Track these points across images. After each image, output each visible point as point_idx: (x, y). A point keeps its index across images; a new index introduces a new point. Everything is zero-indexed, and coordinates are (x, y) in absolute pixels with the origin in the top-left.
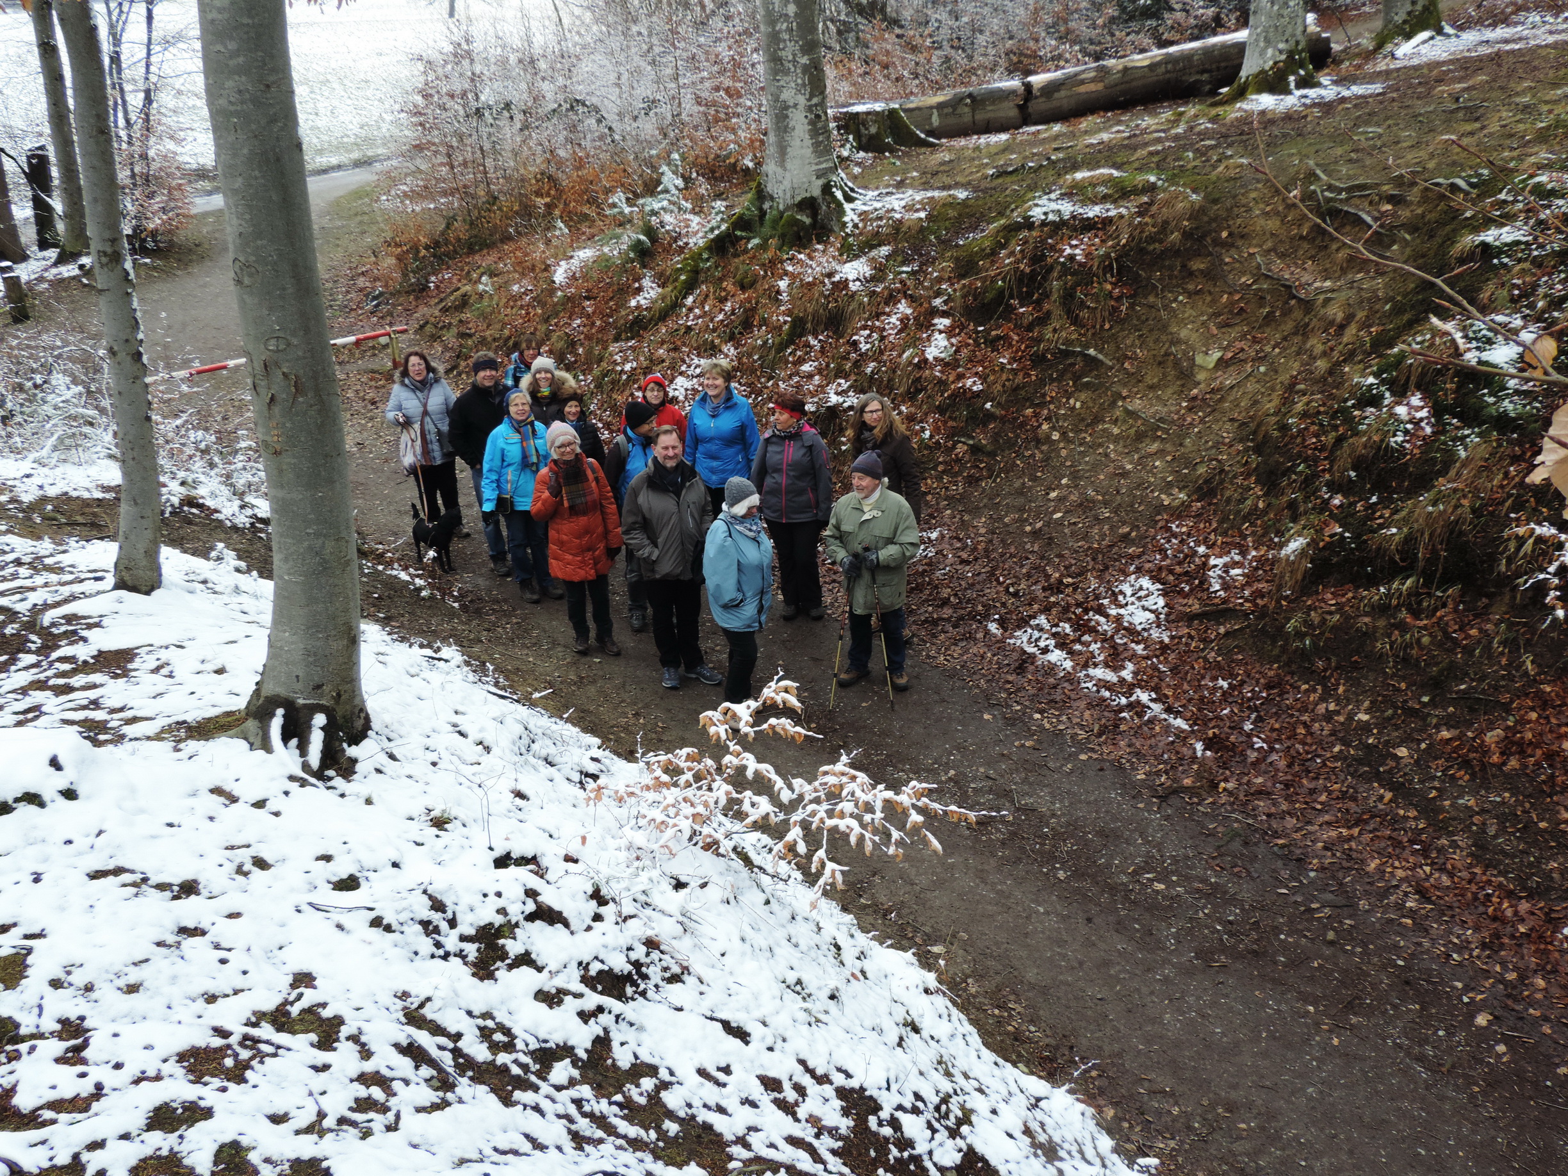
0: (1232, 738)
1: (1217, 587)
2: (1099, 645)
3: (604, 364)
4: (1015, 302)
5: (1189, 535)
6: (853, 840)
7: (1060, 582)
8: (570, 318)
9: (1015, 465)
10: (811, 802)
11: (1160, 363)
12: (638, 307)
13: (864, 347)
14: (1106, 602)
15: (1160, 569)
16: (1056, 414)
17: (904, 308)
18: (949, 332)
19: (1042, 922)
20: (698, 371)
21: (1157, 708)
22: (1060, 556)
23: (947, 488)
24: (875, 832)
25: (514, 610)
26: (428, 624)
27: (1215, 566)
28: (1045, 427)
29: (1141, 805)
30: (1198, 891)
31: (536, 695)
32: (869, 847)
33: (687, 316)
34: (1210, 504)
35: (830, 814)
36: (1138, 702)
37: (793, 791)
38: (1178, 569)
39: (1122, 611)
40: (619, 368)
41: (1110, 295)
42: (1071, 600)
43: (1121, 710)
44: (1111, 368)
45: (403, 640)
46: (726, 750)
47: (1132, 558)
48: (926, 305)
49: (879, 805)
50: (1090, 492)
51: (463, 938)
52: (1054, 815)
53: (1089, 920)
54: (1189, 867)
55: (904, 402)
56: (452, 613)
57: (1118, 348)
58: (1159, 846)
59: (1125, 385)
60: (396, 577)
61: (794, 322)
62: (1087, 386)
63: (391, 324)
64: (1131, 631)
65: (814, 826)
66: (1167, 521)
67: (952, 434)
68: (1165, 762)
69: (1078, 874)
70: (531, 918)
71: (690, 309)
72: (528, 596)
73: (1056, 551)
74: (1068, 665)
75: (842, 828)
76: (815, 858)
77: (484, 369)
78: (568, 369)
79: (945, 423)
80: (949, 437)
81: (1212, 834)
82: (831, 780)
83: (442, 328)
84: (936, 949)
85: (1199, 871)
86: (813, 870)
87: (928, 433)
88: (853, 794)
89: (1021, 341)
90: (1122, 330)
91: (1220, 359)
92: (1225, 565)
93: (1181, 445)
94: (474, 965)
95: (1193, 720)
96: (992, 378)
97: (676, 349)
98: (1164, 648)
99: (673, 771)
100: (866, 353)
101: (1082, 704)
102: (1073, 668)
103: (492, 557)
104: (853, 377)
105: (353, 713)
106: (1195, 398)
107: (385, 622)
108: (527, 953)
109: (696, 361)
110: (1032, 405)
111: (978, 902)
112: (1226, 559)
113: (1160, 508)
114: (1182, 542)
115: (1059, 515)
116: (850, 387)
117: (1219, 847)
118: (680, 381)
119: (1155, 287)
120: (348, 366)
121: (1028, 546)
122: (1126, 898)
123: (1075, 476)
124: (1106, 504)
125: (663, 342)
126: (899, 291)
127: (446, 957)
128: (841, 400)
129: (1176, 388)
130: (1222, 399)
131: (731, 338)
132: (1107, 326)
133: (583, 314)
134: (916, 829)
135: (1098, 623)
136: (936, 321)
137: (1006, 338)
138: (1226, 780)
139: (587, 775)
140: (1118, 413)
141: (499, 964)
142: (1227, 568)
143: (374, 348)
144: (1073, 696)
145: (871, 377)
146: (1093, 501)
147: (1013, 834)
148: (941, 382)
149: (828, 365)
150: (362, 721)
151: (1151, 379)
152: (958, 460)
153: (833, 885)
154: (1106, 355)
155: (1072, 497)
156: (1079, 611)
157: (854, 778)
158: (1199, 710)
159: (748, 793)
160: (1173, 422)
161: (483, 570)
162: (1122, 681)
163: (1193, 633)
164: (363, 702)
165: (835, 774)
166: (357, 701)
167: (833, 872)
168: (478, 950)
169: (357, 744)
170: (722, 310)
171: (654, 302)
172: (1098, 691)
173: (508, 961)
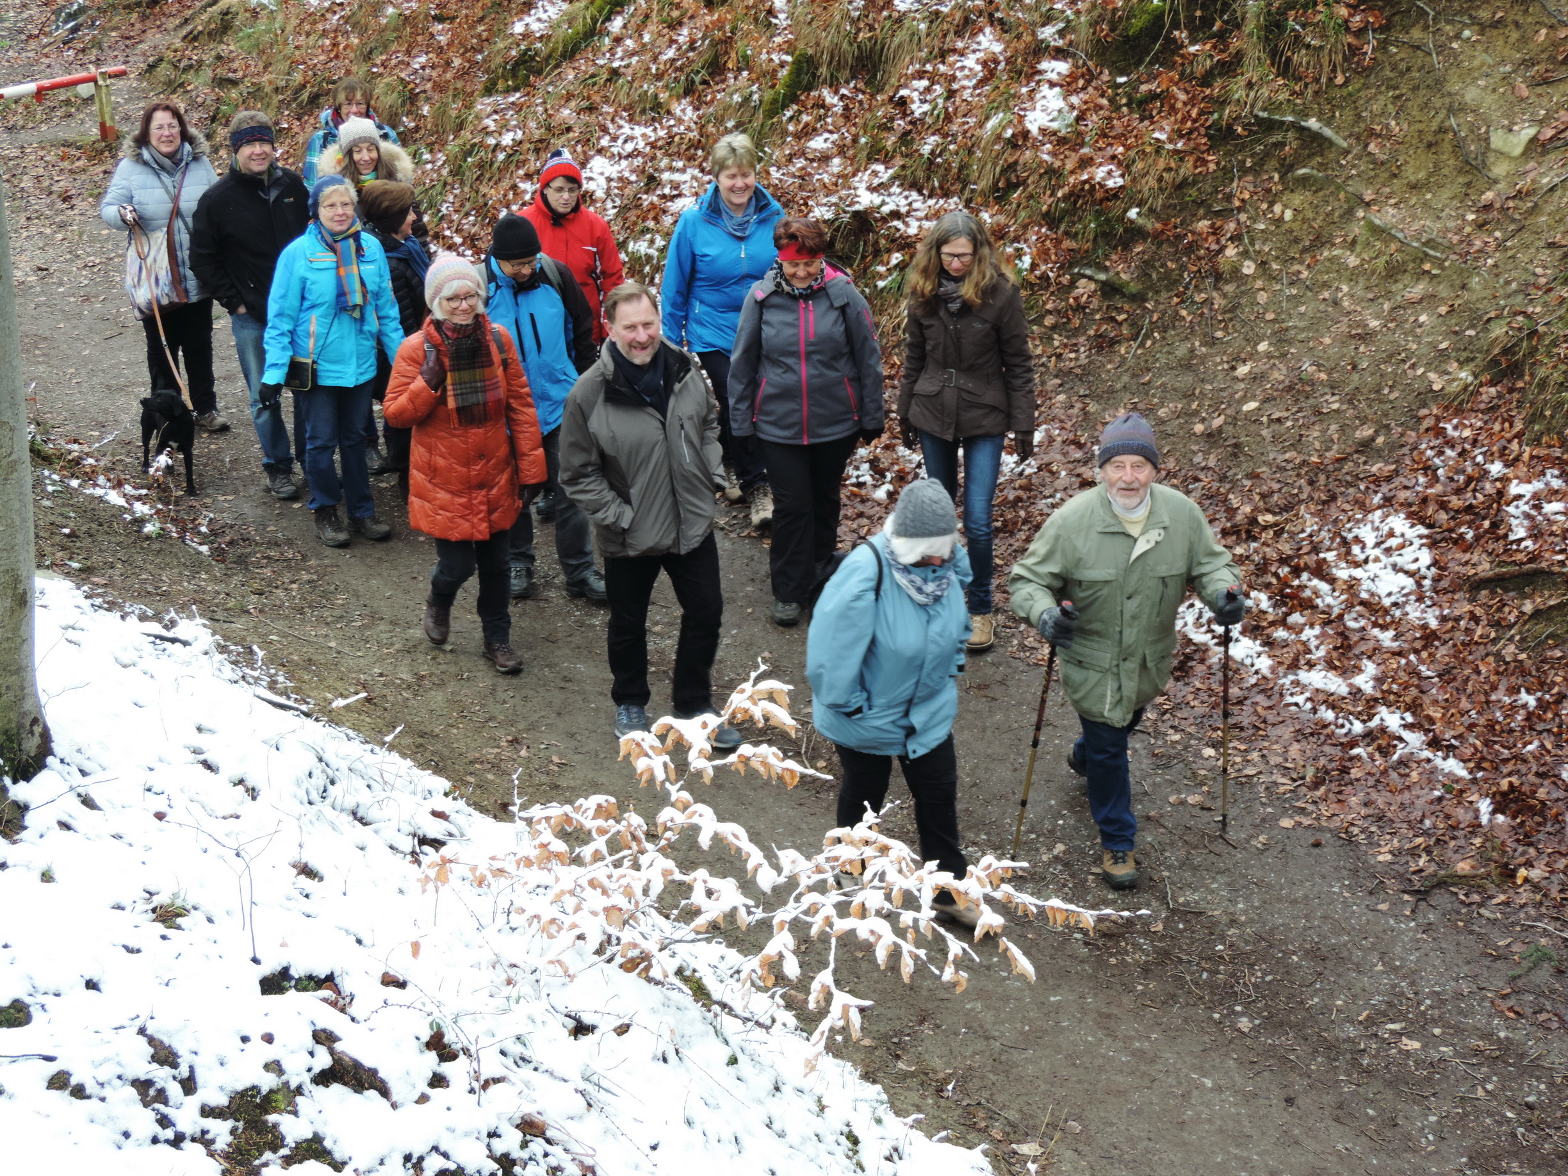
0: (1542, 793)
1: (1521, 533)
2: (1317, 630)
3: (466, 134)
4: (1181, 35)
5: (1475, 443)
6: (881, 955)
7: (1253, 521)
8: (408, 53)
9: (1177, 317)
10: (810, 889)
11: (1430, 145)
12: (526, 36)
13: (918, 109)
14: (1330, 556)
15: (1425, 500)
16: (1249, 230)
17: (989, 42)
18: (1067, 85)
19: (1208, 1104)
20: (629, 147)
21: (1415, 739)
22: (1254, 476)
23: (1059, 356)
24: (919, 942)
25: (304, 558)
26: (156, 580)
27: (1519, 497)
28: (1231, 252)
29: (1383, 907)
30: (1477, 1052)
31: (340, 703)
32: (907, 967)
33: (612, 50)
34: (1511, 391)
35: (843, 909)
36: (1383, 730)
37: (778, 869)
38: (1455, 502)
39: (1358, 573)
40: (492, 141)
41: (1346, 24)
42: (1271, 553)
43: (1353, 744)
44: (1347, 152)
45: (111, 606)
46: (663, 799)
47: (1377, 481)
48: (1027, 38)
49: (927, 898)
50: (1307, 366)
51: (207, 1112)
52: (1233, 922)
53: (1290, 1101)
54: (1461, 1012)
55: (986, 205)
56: (196, 564)
57: (1359, 116)
58: (1413, 977)
59: (1370, 181)
60: (100, 499)
61: (797, 63)
62: (1304, 181)
63: (98, 62)
64: (1372, 607)
65: (814, 931)
66: (1438, 419)
67: (1070, 262)
68: (1426, 833)
69: (1274, 1023)
70: (324, 1078)
71: (618, 40)
72: (329, 534)
73: (1247, 467)
74: (1264, 664)
75: (863, 934)
76: (815, 986)
77: (249, 142)
78: (404, 139)
79: (1058, 242)
80: (1063, 268)
81: (1502, 956)
82: (846, 852)
83: (186, 69)
84: (1025, 1149)
85: (1478, 1020)
86: (812, 1005)
87: (1027, 261)
88: (882, 877)
89: (1191, 102)
90: (1366, 86)
91: (1534, 140)
92: (1536, 496)
93: (1463, 287)
94: (227, 1156)
95: (1477, 762)
96: (1139, 165)
97: (591, 109)
98: (1429, 637)
99: (574, 835)
100: (922, 120)
101: (1286, 732)
102: (1273, 670)
103: (267, 467)
104: (899, 161)
105: (20, 726)
106: (1488, 207)
107: (83, 575)
108: (317, 1139)
109: (626, 130)
110: (1210, 214)
111: (1101, 1069)
112: (1538, 485)
113: (1426, 396)
114: (1463, 453)
115: (1252, 405)
116: (894, 178)
117: (1514, 978)
118: (599, 165)
119: (1423, 13)
120: (23, 136)
121: (1198, 458)
122: (1355, 1063)
123: (1281, 338)
124: (1333, 387)
125: (569, 97)
126: (981, 13)
127: (177, 1141)
128: (876, 199)
129: (1456, 189)
130: (1535, 210)
131: (689, 90)
132: (1340, 80)
133: (432, 46)
134: (990, 938)
135: (1316, 593)
136: (1044, 65)
137: (1164, 97)
138: (1529, 864)
139: (423, 841)
140: (1356, 230)
141: (268, 1155)
142: (1537, 501)
143: (67, 102)
144: (1271, 717)
145: (931, 162)
146: (1311, 382)
147: (1164, 956)
148: (1052, 172)
149: (855, 140)
150: (36, 740)
151: (1414, 171)
152: (1080, 308)
153: (844, 1030)
154: (1338, 129)
155: (1276, 375)
156: (1284, 571)
157: (884, 850)
158: (1487, 743)
159: (701, 873)
160: (1451, 247)
161: (252, 490)
162: (1356, 692)
163: (1479, 611)
164: (39, 706)
165: (852, 843)
166: (28, 706)
167: (846, 1008)
168: (233, 1132)
169: (27, 779)
170: (672, 41)
171: (554, 26)
172: (1314, 710)
173: (284, 1152)
